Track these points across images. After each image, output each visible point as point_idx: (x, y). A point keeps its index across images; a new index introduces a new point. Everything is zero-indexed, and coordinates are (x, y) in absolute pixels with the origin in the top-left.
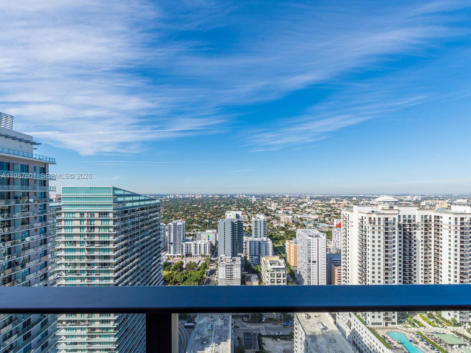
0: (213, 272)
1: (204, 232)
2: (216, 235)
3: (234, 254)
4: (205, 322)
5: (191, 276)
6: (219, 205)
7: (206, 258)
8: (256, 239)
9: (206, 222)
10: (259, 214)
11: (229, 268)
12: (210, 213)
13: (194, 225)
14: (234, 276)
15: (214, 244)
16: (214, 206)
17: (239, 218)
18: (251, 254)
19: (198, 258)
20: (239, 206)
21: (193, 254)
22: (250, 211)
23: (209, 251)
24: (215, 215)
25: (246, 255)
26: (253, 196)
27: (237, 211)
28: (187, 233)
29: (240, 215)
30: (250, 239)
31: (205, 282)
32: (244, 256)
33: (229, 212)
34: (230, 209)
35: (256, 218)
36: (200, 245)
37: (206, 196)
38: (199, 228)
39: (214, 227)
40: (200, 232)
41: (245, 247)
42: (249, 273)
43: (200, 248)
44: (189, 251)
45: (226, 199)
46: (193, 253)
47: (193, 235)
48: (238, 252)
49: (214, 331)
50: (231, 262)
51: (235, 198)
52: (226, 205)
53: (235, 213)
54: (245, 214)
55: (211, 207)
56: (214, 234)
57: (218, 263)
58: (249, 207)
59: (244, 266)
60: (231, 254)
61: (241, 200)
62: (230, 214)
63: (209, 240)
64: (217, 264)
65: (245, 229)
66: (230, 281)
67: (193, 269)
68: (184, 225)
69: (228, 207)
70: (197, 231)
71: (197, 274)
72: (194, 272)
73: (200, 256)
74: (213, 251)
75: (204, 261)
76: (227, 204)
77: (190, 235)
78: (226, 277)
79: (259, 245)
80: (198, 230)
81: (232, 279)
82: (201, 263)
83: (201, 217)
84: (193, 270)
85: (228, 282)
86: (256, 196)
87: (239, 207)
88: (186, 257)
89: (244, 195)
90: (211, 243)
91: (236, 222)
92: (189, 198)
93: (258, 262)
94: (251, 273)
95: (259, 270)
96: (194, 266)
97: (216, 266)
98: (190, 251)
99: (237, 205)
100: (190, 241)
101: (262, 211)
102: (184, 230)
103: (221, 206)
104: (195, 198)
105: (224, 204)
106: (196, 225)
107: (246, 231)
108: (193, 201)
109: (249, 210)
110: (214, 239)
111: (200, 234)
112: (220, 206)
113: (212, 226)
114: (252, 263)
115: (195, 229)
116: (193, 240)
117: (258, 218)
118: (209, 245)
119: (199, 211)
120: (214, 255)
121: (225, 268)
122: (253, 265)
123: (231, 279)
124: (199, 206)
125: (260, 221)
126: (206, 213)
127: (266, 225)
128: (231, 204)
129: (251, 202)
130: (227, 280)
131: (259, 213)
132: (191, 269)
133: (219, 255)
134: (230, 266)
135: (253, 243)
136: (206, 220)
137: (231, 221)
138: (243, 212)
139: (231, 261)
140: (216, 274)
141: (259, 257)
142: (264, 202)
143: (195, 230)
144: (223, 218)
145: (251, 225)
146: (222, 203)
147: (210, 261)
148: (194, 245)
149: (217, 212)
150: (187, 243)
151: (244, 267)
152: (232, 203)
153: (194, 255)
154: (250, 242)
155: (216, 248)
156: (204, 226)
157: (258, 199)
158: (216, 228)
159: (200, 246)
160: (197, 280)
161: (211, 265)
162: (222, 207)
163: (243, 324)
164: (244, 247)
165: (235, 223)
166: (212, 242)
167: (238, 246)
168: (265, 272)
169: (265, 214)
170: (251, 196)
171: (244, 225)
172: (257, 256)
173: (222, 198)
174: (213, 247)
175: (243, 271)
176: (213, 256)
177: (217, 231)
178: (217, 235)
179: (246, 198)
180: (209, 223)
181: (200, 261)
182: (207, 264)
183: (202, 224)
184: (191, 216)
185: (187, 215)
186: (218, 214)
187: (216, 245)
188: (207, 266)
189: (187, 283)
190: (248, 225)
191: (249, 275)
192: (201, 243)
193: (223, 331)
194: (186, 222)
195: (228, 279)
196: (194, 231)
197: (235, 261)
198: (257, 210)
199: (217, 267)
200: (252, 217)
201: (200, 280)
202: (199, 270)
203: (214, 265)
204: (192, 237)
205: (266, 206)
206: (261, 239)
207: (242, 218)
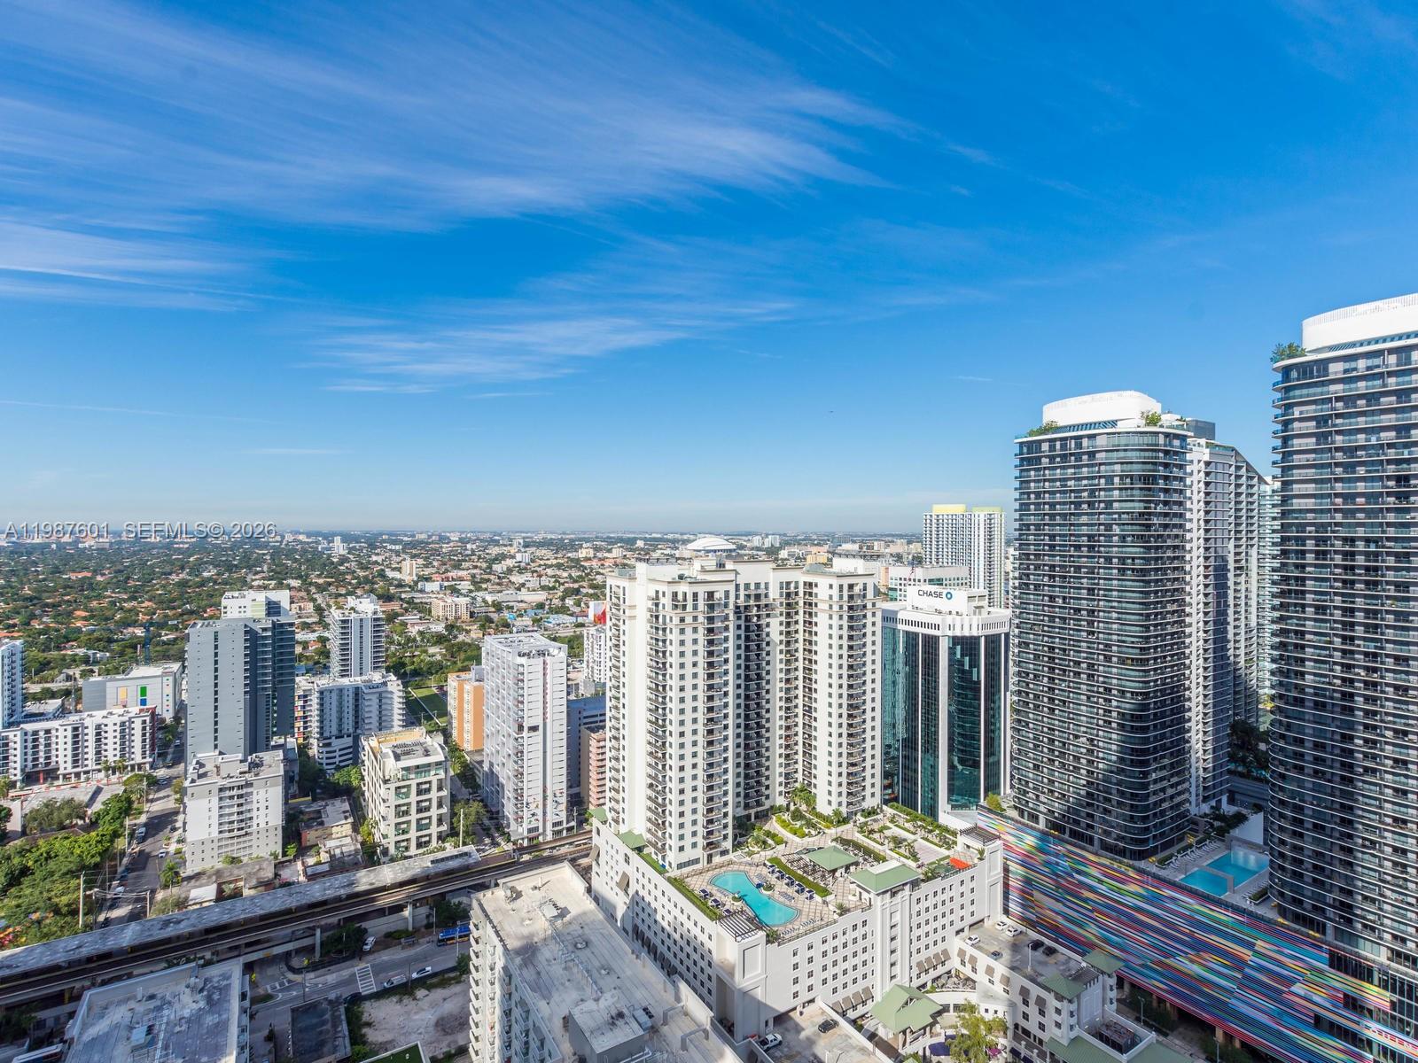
0: (161, 823)
1: (118, 677)
2: (177, 684)
3: (256, 742)
4: (117, 1026)
5: (49, 857)
6: (196, 569)
7: (130, 774)
8: (345, 681)
9: (134, 636)
10: (358, 597)
11: (235, 795)
12: (150, 601)
13: (69, 652)
14: (255, 822)
15: (168, 717)
16: (170, 574)
17: (278, 613)
18: (326, 734)
19: (88, 779)
20: (279, 573)
21: (65, 767)
22: (321, 589)
23: (143, 747)
24: (174, 608)
25: (305, 739)
26: (338, 539)
27: (273, 589)
28: (35, 688)
29: (285, 604)
30: (323, 682)
31: (120, 870)
32: (299, 746)
33: (236, 594)
34: (244, 584)
35: (347, 612)
36: (98, 727)
38: (96, 662)
39: (171, 652)
40: (100, 679)
41: (301, 714)
42: (314, 800)
43: (98, 740)
44: (41, 760)
45: (225, 549)
46: (62, 766)
47: (67, 693)
48: (274, 734)
49: (160, 1045)
50: (245, 773)
51: (266, 545)
52: (226, 570)
53: (261, 597)
54: (302, 598)
55: (159, 578)
56: (171, 679)
57: (187, 784)
58: (319, 576)
59: (297, 778)
60: (242, 743)
61: (290, 553)
62: (242, 602)
63: (143, 702)
64: (182, 791)
65: (304, 649)
66: (239, 840)
67: (64, 828)
68: (18, 657)
69: (235, 576)
70: (86, 674)
71: (85, 845)
72: (67, 838)
73: (99, 771)
74: (166, 745)
75: (120, 790)
76: (230, 568)
77: (53, 695)
78: (221, 832)
79: (357, 700)
80: (92, 671)
81: (247, 834)
82: (102, 798)
83: (107, 619)
84: (63, 833)
85: (229, 849)
86: (347, 538)
87: (279, 577)
88: (27, 786)
89: (300, 533)
90: (153, 715)
91: (264, 630)
92: (45, 546)
93: (351, 756)
94: (323, 799)
95: (355, 783)
96: (69, 816)
97: (178, 796)
98: (48, 758)
99: (272, 571)
100: (47, 720)
101: (367, 587)
102: (18, 676)
103: (205, 574)
104: (80, 546)
105: (215, 567)
106: (81, 652)
107: (307, 657)
108: (69, 557)
109: (318, 586)
110: (171, 698)
111: (103, 684)
112: (197, 576)
113: (158, 648)
114: (327, 764)
115: (77, 666)
116: (62, 712)
117: (352, 609)
118: (144, 722)
119: (99, 597)
120: (169, 757)
121: (215, 800)
122: (333, 771)
123: (243, 832)
124: (99, 578)
125: (361, 620)
126: (134, 603)
127: (383, 631)
128: (249, 568)
129: (329, 556)
130: (224, 843)
131: (359, 592)
132: (53, 830)
133: (189, 755)
134: (240, 787)
135: (334, 696)
136: (130, 630)
137: (246, 626)
138: (293, 593)
139: (242, 770)
140: (174, 829)
141: (356, 739)
142: (374, 558)
143: (76, 672)
144: (211, 617)
145: (326, 634)
146: (206, 563)
147: (149, 785)
148: (69, 733)
149: (186, 596)
150: (29, 727)
151: (298, 783)
152: (250, 563)
153: (70, 770)
154: (321, 693)
155: (180, 730)
156: (122, 654)
157: (354, 548)
158: (180, 657)
159: (98, 734)
160: (83, 867)
161: (151, 797)
162: (209, 579)
163: (289, 981)
164: (299, 713)
165: (260, 631)
166: (158, 711)
167: (275, 712)
168: (378, 785)
169: (380, 597)
170: (329, 537)
171: (299, 637)
172: (349, 736)
173: (210, 543)
174: (160, 729)
175: (294, 797)
176: (164, 761)
177: (184, 667)
178: (184, 682)
179: (308, 543)
180: (145, 643)
181: (98, 791)
182: (134, 797)
183: (114, 646)
184: (54, 617)
185: (33, 616)
186: (188, 603)
187: (177, 719)
188: (135, 805)
189: (28, 891)
190: (316, 634)
191: (315, 807)
192: (105, 721)
193: (205, 1031)
194: (29, 645)
195: (232, 834)
196: (69, 678)
197: (262, 765)
198: (350, 584)
199: (180, 801)
200: (330, 606)
201: (96, 865)
202: (94, 824)
203: (168, 796)
204: (59, 701)
205: (383, 570)
206: (364, 678)
207: (290, 613)
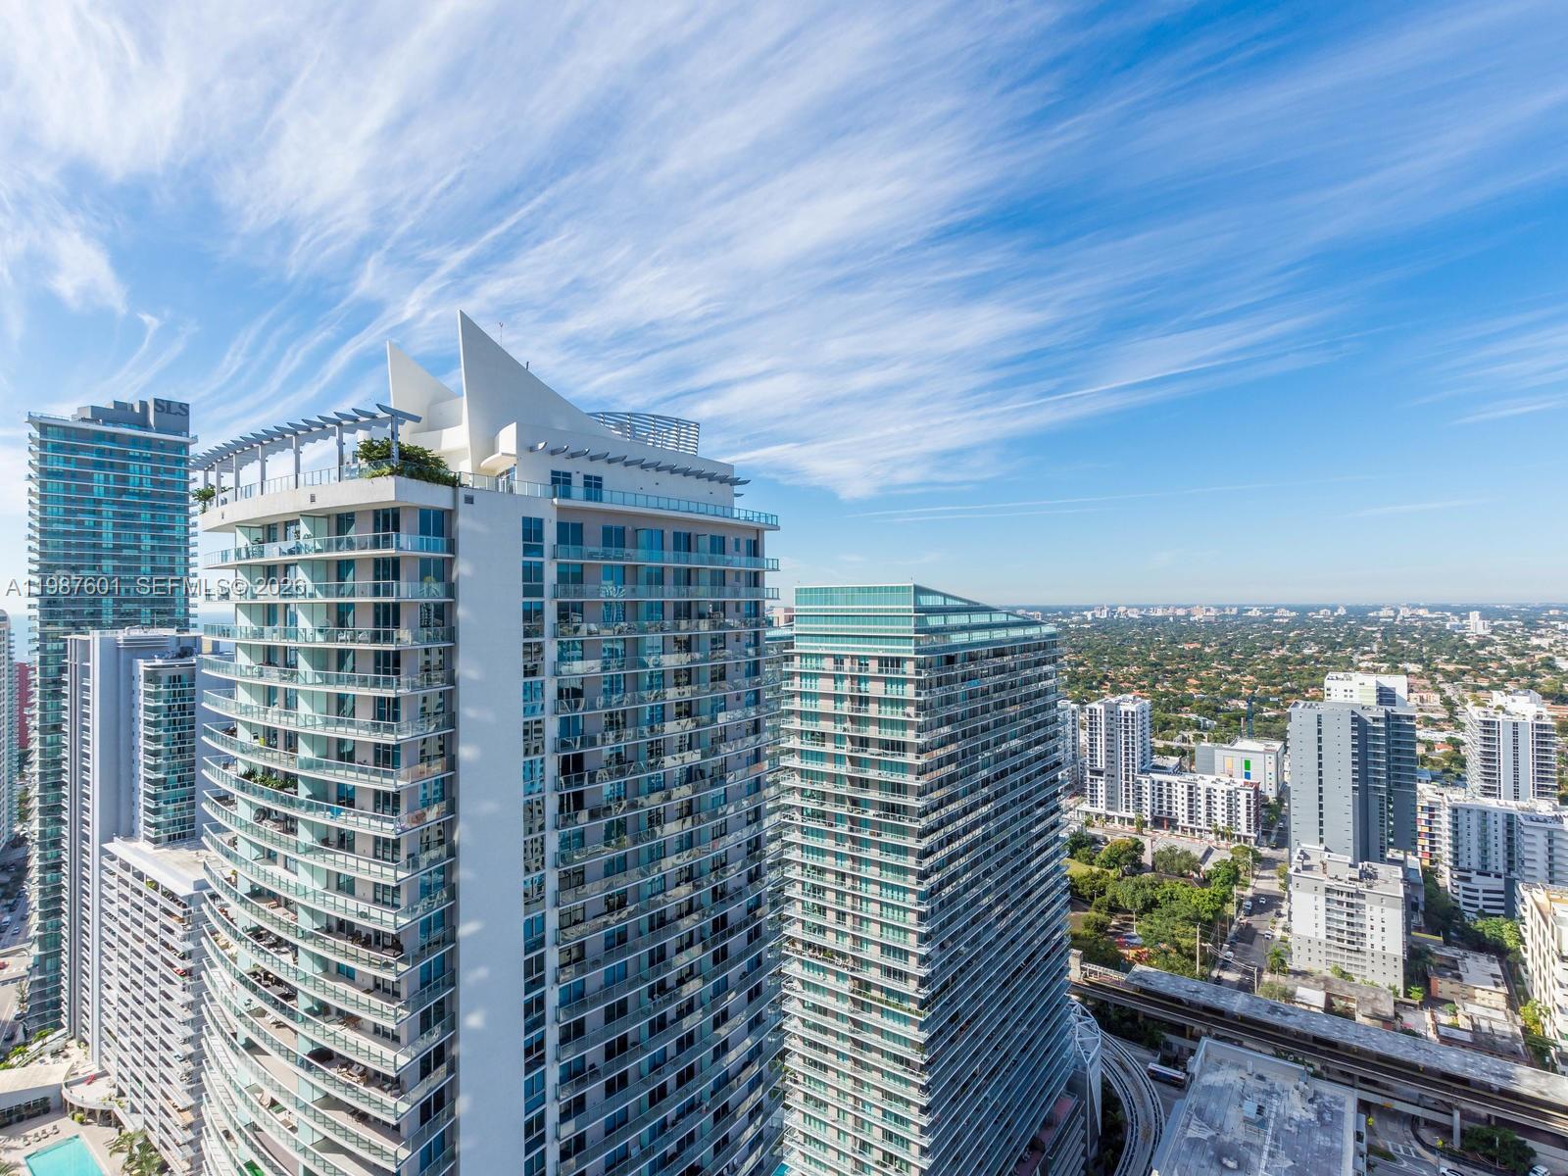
0: (1265, 904)
1: (1225, 746)
2: (1279, 764)
3: (1367, 849)
4: (1231, 1087)
5: (1171, 898)
6: (1296, 646)
7: (1237, 844)
8: (1491, 803)
9: (1238, 709)
10: (1508, 693)
11: (1346, 903)
12: (1252, 675)
13: (1184, 716)
14: (1368, 941)
15: (1271, 796)
16: (1270, 649)
17: (1393, 702)
18: (1463, 865)
19: (1201, 837)
20: (1393, 654)
21: (1183, 820)
22: (1452, 678)
23: (1249, 820)
24: (1274, 685)
25: (1432, 862)
26: (1475, 616)
27: (1386, 673)
28: (1159, 744)
29: (1401, 691)
30: (1457, 797)
31: (1230, 934)
32: (1424, 869)
33: (1341, 675)
34: (1350, 665)
35: (1491, 712)
36: (1208, 790)
37: (1235, 611)
38: (1206, 729)
39: (1273, 730)
40: (1209, 745)
41: (1426, 830)
42: (1447, 942)
43: (1209, 803)
44: (1165, 809)
45: (1328, 625)
46: (1180, 819)
47: (1183, 753)
48: (1391, 845)
49: (1270, 1131)
50: (1355, 880)
51: (1375, 621)
52: (1329, 648)
53: (1371, 681)
54: (1424, 687)
55: (1260, 652)
56: (1273, 757)
57: (1291, 871)
58: (1448, 661)
59: (1422, 908)
60: (1351, 844)
61: (1406, 632)
62: (1348, 685)
63: (1248, 776)
64: (1288, 879)
65: (1428, 750)
66: (1350, 954)
67: (1182, 876)
68: (1147, 714)
69: (1339, 655)
70: (1198, 738)
71: (1199, 898)
72: (1186, 886)
73: (1211, 832)
74: (1269, 824)
75: (1229, 857)
76: (1334, 646)
77: (1171, 752)
78: (1328, 937)
79: (1510, 832)
80: (1202, 737)
81: (1358, 951)
82: (1214, 858)
83: (1214, 689)
84: (1182, 881)
85: (1339, 959)
86: (1487, 614)
87: (1393, 659)
88: (1156, 827)
89: (1420, 607)
90: (1257, 790)
91: (1376, 720)
92: (1165, 619)
93: (1502, 904)
94: (1460, 947)
95: (1510, 943)
96: (1187, 866)
97: (1282, 881)
98: (1170, 808)
99: (1385, 651)
100: (1169, 774)
101: (1524, 681)
102: (1148, 730)
103: (1306, 651)
104: (1192, 619)
105: (1317, 644)
106: (1194, 717)
107: (1432, 761)
108: (1183, 629)
109: (1448, 675)
110: (1274, 779)
111: (1212, 750)
112: (1297, 652)
113: (1260, 724)
114: (1465, 904)
115: (1191, 730)
116: (1180, 770)
117: (1499, 707)
118: (1248, 796)
119: (1207, 667)
120: (1273, 838)
121: (1322, 899)
122: (1474, 915)
123: (1354, 947)
124: (1207, 650)
125: (1515, 725)
126: (1237, 676)
127: (1554, 745)
128: (1356, 647)
129: (1462, 637)
130: (1332, 950)
131: (1510, 686)
132: (1174, 874)
133: (1294, 843)
134: (1349, 895)
135: (1474, 821)
136: (1234, 702)
137: (1353, 713)
138: (1412, 680)
139: (1352, 876)
140: (1279, 915)
141: (1511, 884)
142: (1535, 641)
143: (1190, 734)
144: (1313, 698)
145: (1460, 736)
146: (1307, 639)
147: (1254, 860)
148: (1185, 790)
149: (1287, 673)
150: (1157, 777)
151: (1425, 914)
152: (1358, 642)
153: (1186, 824)
154: (1455, 810)
155: (1283, 812)
156: (1227, 725)
157: (1501, 627)
158: (1282, 736)
159: (1209, 797)
160: (1199, 919)
161: (1256, 873)
162: (1311, 657)
163: (1417, 1154)
164: (1422, 828)
165: (1371, 721)
166: (1261, 788)
167: (1391, 819)
168: (1549, 959)
169: (1546, 696)
170: (1462, 612)
171: (1422, 734)
172: (1498, 876)
173: (1310, 618)
174: (1263, 806)
175: (1419, 929)
176: (1268, 840)
177: (1286, 748)
178: (1286, 764)
179: (1431, 619)
180: (1249, 716)
181: (1209, 852)
182: (1241, 868)
183: (1221, 716)
184: (1173, 682)
185: (1157, 680)
186: (1289, 680)
187: (1280, 800)
188: (1242, 876)
189: (1158, 921)
190: (1445, 735)
191: (1449, 952)
192: (1214, 786)
193: (1315, 1148)
194: (1155, 705)
195: (1340, 944)
196: (1184, 740)
197: (1376, 878)
198: (1495, 674)
199: (1285, 887)
200: (1465, 701)
201: (1209, 922)
202: (1205, 882)
203: (1273, 878)
204: (1177, 759)
205: (1550, 659)
206: (1521, 804)
207: (1408, 703)
